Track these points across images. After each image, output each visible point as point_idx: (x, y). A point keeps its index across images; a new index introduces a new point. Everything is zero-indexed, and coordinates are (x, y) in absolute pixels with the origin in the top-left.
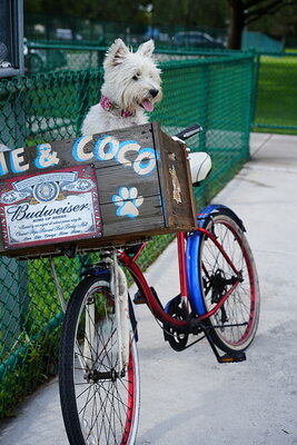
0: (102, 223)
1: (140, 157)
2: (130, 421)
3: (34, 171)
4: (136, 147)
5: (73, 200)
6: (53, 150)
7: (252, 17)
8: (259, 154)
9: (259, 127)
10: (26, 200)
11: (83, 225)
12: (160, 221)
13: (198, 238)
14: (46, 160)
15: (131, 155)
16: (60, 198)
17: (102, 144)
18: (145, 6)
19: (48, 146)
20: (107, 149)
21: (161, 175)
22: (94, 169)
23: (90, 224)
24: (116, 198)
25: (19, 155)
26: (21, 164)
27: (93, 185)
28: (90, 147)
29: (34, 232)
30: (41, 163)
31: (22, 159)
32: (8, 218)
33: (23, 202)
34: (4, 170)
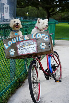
0: (38, 50)
1: (45, 37)
3: (24, 40)
4: (45, 35)
5: (32, 46)
6: (28, 36)
8: (56, 44)
9: (56, 38)
10: (22, 46)
12: (49, 49)
13: (50, 57)
14: (26, 38)
15: (43, 37)
16: (29, 45)
17: (38, 35)
18: (27, 13)
19: (27, 35)
20: (39, 36)
21: (50, 41)
22: (36, 40)
23: (35, 50)
24: (41, 45)
26: (21, 39)
27: (36, 43)
28: (35, 35)
29: (24, 52)
30: (25, 39)
31: (21, 38)
32: (19, 50)
33: (21, 46)
34: (18, 40)
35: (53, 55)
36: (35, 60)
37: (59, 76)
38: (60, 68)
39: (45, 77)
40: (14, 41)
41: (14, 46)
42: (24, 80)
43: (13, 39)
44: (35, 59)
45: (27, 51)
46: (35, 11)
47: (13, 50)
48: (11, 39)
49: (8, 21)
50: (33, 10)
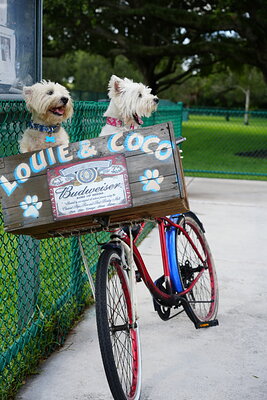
0: (132, 197)
1: (160, 147)
2: (135, 370)
3: (77, 161)
4: (157, 140)
5: (108, 181)
6: (92, 144)
7: (163, 87)
10: (71, 182)
11: (117, 199)
12: (176, 193)
13: (174, 233)
14: (86, 152)
15: (153, 146)
16: (98, 180)
17: (130, 139)
18: (67, 78)
19: (88, 141)
20: (134, 142)
21: (177, 160)
22: (125, 157)
23: (122, 198)
24: (142, 178)
25: (65, 150)
26: (66, 156)
27: (124, 169)
28: (121, 141)
29: (78, 207)
30: (83, 154)
31: (67, 152)
32: (57, 197)
33: (68, 184)
34: (53, 161)
35: (184, 225)
36: (119, 242)
37: (208, 306)
38: (211, 274)
39: (157, 308)
40: (38, 165)
41: (39, 185)
42: (72, 323)
43: (34, 156)
44: (119, 237)
45: (91, 202)
46: (99, 70)
47: (35, 198)
48: (26, 158)
49: (11, 89)
50: (90, 67)
